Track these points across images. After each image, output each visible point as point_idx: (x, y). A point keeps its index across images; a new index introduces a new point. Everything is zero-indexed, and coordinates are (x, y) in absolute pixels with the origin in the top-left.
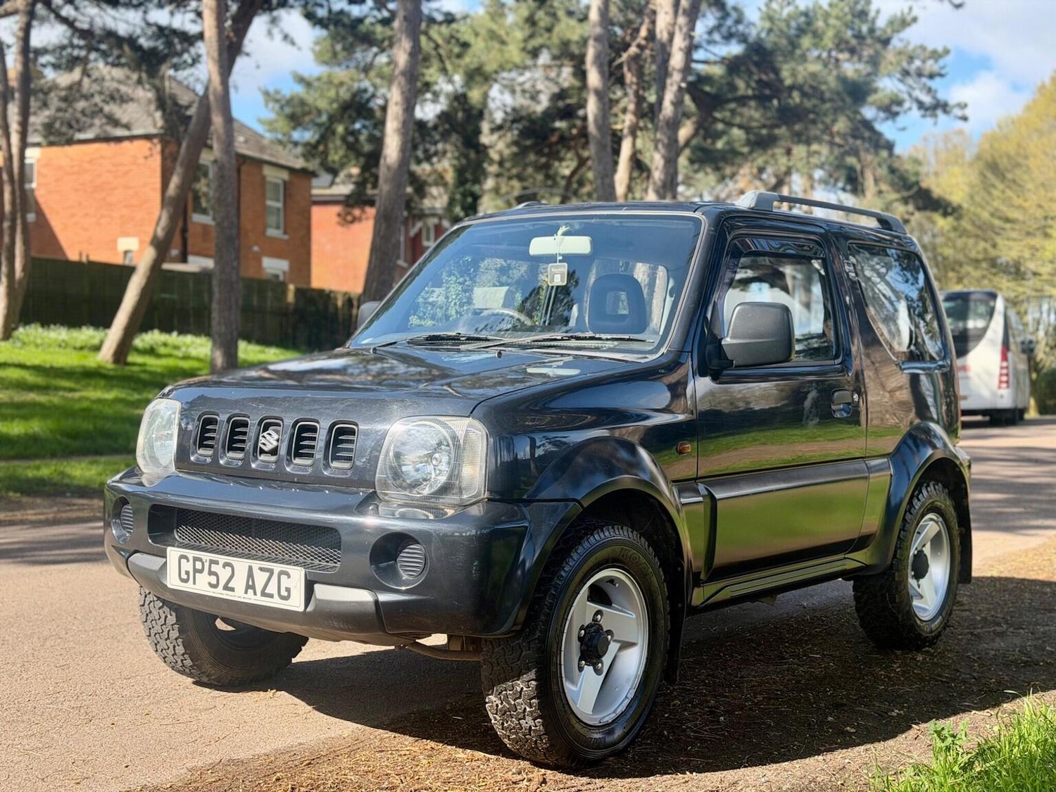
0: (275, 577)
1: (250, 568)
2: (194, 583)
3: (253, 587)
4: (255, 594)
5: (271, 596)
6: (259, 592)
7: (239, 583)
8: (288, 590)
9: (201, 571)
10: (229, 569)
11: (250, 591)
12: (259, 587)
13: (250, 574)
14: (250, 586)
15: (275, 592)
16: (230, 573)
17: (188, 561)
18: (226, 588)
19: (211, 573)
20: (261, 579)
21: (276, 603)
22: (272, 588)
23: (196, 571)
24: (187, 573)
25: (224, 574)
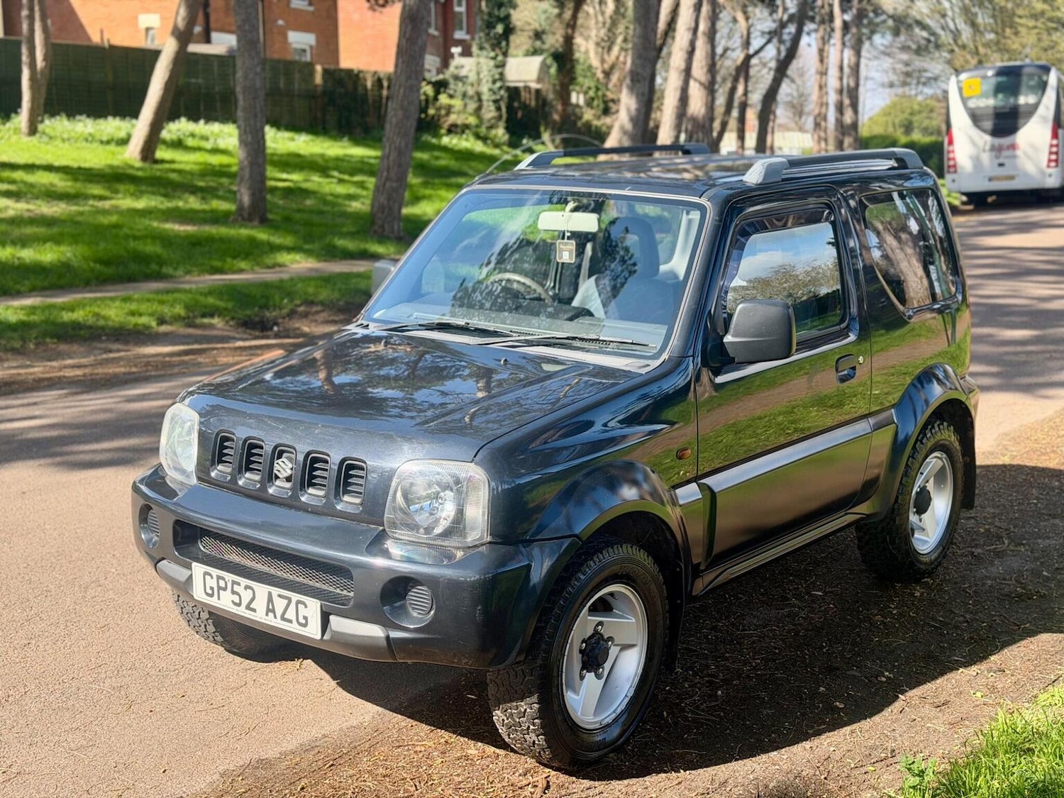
0: (293, 605)
1: (270, 594)
2: (219, 599)
3: (273, 611)
4: (275, 617)
5: (290, 621)
6: (279, 615)
7: (261, 605)
8: (305, 618)
9: (225, 589)
10: (250, 591)
11: (271, 614)
12: (279, 612)
13: (270, 600)
14: (270, 610)
15: (293, 618)
16: (252, 596)
17: (212, 578)
18: (248, 607)
19: (233, 592)
20: (280, 605)
21: (294, 628)
22: (291, 614)
23: (220, 588)
24: (212, 588)
25: (246, 596)
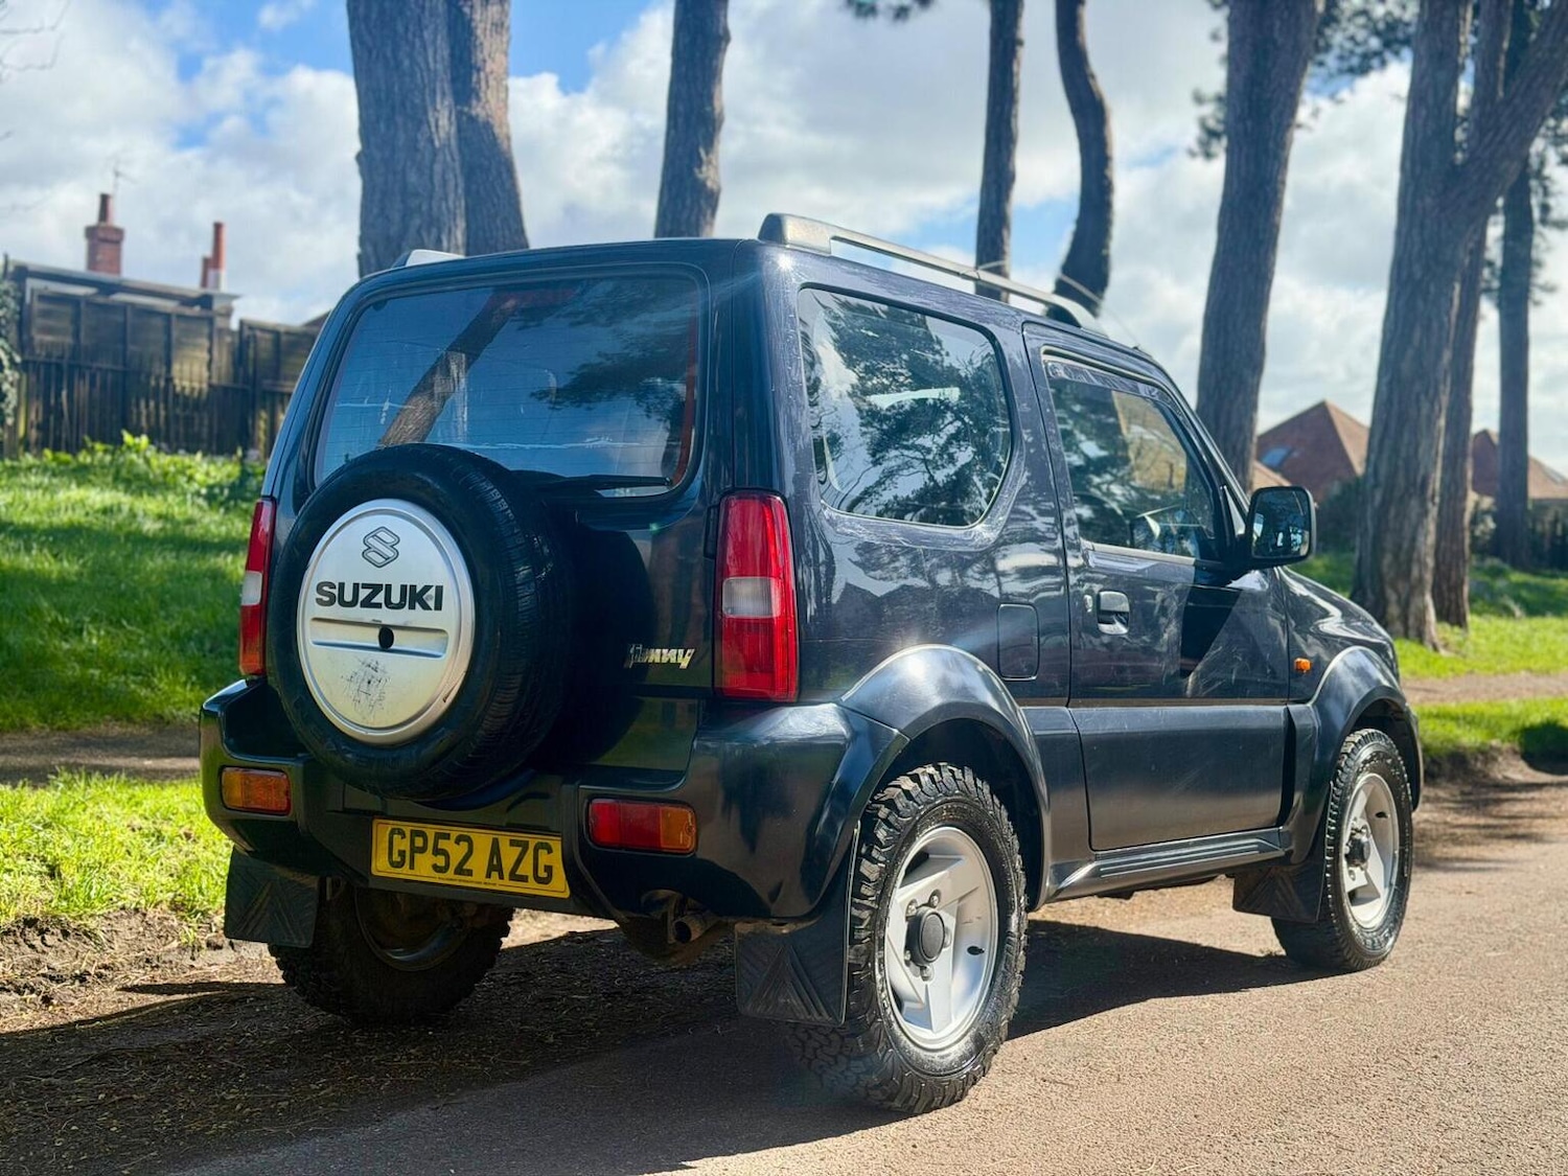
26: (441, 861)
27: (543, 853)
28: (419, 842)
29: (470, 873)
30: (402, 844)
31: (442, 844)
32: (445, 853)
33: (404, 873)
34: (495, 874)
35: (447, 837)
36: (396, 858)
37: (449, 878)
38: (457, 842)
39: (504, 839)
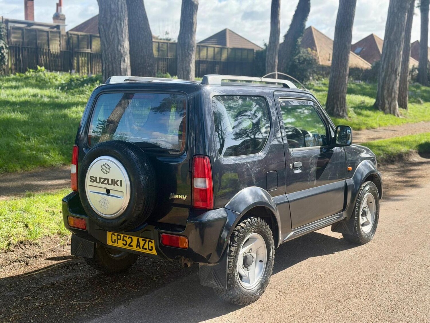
26: (125, 243)
27: (150, 243)
28: (119, 237)
29: (132, 246)
30: (115, 237)
31: (125, 238)
32: (126, 241)
33: (115, 245)
34: (138, 247)
35: (126, 237)
36: (113, 241)
37: (127, 247)
38: (129, 238)
39: (140, 239)
